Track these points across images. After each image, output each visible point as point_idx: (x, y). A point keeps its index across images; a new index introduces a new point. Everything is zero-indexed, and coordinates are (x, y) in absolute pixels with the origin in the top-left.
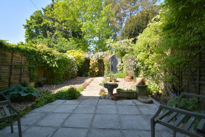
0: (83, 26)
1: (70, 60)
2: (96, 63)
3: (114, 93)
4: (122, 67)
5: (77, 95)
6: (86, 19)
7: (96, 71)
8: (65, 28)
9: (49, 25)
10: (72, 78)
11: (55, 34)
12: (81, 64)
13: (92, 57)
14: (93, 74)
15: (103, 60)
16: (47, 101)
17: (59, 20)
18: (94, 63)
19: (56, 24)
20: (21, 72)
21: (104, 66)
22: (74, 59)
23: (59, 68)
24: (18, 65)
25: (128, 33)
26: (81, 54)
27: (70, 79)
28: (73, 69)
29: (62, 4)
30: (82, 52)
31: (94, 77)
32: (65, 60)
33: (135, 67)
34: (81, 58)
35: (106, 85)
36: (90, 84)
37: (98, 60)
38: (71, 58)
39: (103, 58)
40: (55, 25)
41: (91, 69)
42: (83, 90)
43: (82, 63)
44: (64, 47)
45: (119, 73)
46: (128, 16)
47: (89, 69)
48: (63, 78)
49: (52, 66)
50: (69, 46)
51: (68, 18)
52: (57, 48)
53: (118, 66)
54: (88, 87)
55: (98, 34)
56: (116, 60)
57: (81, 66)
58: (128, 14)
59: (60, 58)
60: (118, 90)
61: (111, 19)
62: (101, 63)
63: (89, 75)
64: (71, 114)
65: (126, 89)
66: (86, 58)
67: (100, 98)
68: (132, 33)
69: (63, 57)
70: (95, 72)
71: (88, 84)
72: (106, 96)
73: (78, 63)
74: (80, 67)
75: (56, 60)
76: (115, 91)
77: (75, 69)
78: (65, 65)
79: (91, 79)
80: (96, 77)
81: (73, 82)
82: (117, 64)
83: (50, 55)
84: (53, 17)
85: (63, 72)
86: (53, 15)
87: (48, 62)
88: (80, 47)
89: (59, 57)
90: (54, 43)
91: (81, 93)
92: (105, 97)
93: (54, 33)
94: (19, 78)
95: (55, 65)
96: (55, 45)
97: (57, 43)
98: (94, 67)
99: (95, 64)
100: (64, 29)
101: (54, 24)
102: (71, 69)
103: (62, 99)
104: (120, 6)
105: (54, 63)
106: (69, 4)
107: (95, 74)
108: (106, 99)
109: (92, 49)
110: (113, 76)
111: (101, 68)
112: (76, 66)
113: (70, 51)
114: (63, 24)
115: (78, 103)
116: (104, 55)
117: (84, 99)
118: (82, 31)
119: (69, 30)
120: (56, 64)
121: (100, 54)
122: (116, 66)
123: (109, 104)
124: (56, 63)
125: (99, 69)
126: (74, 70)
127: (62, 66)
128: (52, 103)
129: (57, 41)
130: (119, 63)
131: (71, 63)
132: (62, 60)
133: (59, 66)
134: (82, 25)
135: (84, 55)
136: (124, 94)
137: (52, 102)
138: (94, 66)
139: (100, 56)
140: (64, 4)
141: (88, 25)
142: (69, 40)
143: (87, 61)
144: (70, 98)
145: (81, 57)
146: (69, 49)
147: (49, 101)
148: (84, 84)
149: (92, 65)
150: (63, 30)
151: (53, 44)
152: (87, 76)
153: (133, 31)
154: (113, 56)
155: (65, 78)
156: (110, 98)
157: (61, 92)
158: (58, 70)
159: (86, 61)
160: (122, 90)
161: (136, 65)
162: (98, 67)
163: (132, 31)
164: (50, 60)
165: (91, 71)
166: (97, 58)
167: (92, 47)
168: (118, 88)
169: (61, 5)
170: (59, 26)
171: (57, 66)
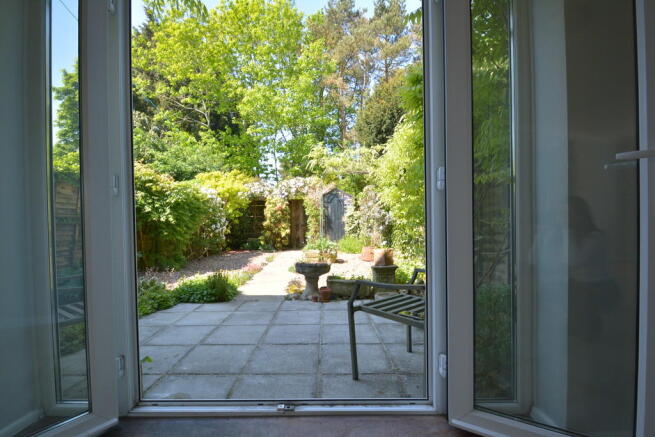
0: (245, 100)
1: (208, 201)
2: (282, 211)
3: (319, 286)
4: (356, 222)
5: (230, 291)
6: (253, 78)
7: (283, 234)
8: (188, 100)
9: (137, 90)
10: (212, 253)
11: (156, 117)
12: (238, 214)
13: (270, 192)
14: (275, 243)
15: (302, 201)
16: (156, 305)
17: (169, 77)
18: (276, 211)
19: (160, 89)
20: (73, 236)
21: (306, 217)
22: (219, 199)
23: (178, 225)
24: (66, 218)
25: (373, 126)
26: (238, 185)
27: (205, 255)
28: (214, 226)
29: (181, 33)
30: (241, 179)
31: (277, 250)
32: (195, 202)
33: (383, 223)
34: (240, 194)
35: (301, 268)
36: (265, 268)
37: (290, 201)
38: (209, 196)
39: (304, 194)
40: (158, 91)
41: (269, 228)
42: (243, 283)
43: (241, 210)
44: (185, 160)
45: (349, 240)
46: (380, 70)
47: (262, 228)
48: (186, 254)
49: (159, 221)
50: (202, 159)
51: (198, 75)
52: (165, 163)
53: (345, 219)
54: (257, 277)
55: (290, 120)
56: (341, 202)
57: (239, 218)
58: (381, 64)
59: (181, 198)
60: (330, 278)
61: (329, 79)
62: (297, 209)
63: (263, 246)
64: (217, 327)
65: (348, 277)
66: (252, 194)
67: (287, 298)
68: (383, 128)
69: (188, 195)
70: (279, 235)
71: (259, 270)
72: (301, 293)
73: (230, 211)
74: (237, 221)
75: (168, 204)
76: (322, 282)
77: (221, 226)
78: (193, 218)
79: (267, 255)
80: (283, 250)
81: (216, 264)
82: (343, 213)
83: (154, 188)
84: (151, 68)
85: (188, 237)
86: (150, 62)
87: (148, 209)
88: (237, 162)
89: (177, 193)
90: (156, 147)
91: (239, 289)
92: (298, 296)
93: (152, 114)
94: (67, 253)
95: (167, 216)
96: (159, 155)
97: (164, 150)
98: (278, 222)
99: (279, 212)
100: (186, 104)
101: (154, 89)
102: (209, 226)
103: (194, 302)
104: (354, 45)
105: (164, 211)
106: (200, 32)
107: (281, 242)
108: (301, 300)
109: (271, 166)
110: (328, 247)
111: (297, 226)
112: (224, 220)
113: (206, 174)
114: (183, 89)
115: (233, 308)
116: (306, 188)
117: (246, 302)
118: (242, 113)
119: (200, 105)
120: (170, 214)
121: (295, 183)
122: (339, 218)
123: (304, 309)
124: (168, 211)
125: (291, 227)
126: (217, 231)
127: (187, 219)
128: (169, 310)
129: (165, 140)
130: (350, 210)
131: (211, 210)
132: (184, 203)
133: (177, 219)
134: (242, 96)
135: (246, 187)
136: (344, 287)
137: (169, 307)
138: (276, 219)
139: (293, 190)
140: (186, 32)
141: (259, 95)
142: (198, 138)
143: (258, 203)
144: (213, 298)
145: (239, 191)
146: (202, 167)
147: (162, 305)
148: (246, 269)
149: (272, 215)
150: (180, 108)
151: (152, 151)
152: (255, 248)
153: (385, 122)
154: (333, 190)
155: (192, 254)
156: (310, 297)
157: (190, 286)
158: (174, 230)
159: (251, 204)
160: (339, 278)
161: (384, 216)
162: (290, 221)
163: (382, 122)
164: (153, 203)
165: (268, 233)
166: (286, 194)
167: (272, 160)
168: (330, 274)
169: (177, 33)
170: (168, 94)
171: (171, 219)
